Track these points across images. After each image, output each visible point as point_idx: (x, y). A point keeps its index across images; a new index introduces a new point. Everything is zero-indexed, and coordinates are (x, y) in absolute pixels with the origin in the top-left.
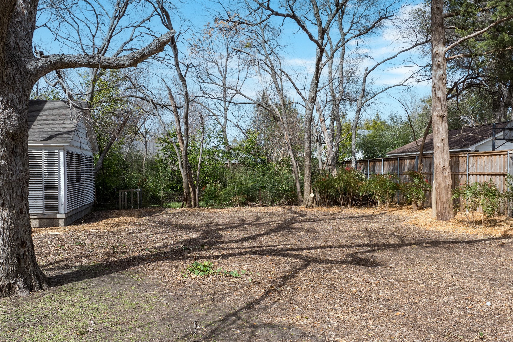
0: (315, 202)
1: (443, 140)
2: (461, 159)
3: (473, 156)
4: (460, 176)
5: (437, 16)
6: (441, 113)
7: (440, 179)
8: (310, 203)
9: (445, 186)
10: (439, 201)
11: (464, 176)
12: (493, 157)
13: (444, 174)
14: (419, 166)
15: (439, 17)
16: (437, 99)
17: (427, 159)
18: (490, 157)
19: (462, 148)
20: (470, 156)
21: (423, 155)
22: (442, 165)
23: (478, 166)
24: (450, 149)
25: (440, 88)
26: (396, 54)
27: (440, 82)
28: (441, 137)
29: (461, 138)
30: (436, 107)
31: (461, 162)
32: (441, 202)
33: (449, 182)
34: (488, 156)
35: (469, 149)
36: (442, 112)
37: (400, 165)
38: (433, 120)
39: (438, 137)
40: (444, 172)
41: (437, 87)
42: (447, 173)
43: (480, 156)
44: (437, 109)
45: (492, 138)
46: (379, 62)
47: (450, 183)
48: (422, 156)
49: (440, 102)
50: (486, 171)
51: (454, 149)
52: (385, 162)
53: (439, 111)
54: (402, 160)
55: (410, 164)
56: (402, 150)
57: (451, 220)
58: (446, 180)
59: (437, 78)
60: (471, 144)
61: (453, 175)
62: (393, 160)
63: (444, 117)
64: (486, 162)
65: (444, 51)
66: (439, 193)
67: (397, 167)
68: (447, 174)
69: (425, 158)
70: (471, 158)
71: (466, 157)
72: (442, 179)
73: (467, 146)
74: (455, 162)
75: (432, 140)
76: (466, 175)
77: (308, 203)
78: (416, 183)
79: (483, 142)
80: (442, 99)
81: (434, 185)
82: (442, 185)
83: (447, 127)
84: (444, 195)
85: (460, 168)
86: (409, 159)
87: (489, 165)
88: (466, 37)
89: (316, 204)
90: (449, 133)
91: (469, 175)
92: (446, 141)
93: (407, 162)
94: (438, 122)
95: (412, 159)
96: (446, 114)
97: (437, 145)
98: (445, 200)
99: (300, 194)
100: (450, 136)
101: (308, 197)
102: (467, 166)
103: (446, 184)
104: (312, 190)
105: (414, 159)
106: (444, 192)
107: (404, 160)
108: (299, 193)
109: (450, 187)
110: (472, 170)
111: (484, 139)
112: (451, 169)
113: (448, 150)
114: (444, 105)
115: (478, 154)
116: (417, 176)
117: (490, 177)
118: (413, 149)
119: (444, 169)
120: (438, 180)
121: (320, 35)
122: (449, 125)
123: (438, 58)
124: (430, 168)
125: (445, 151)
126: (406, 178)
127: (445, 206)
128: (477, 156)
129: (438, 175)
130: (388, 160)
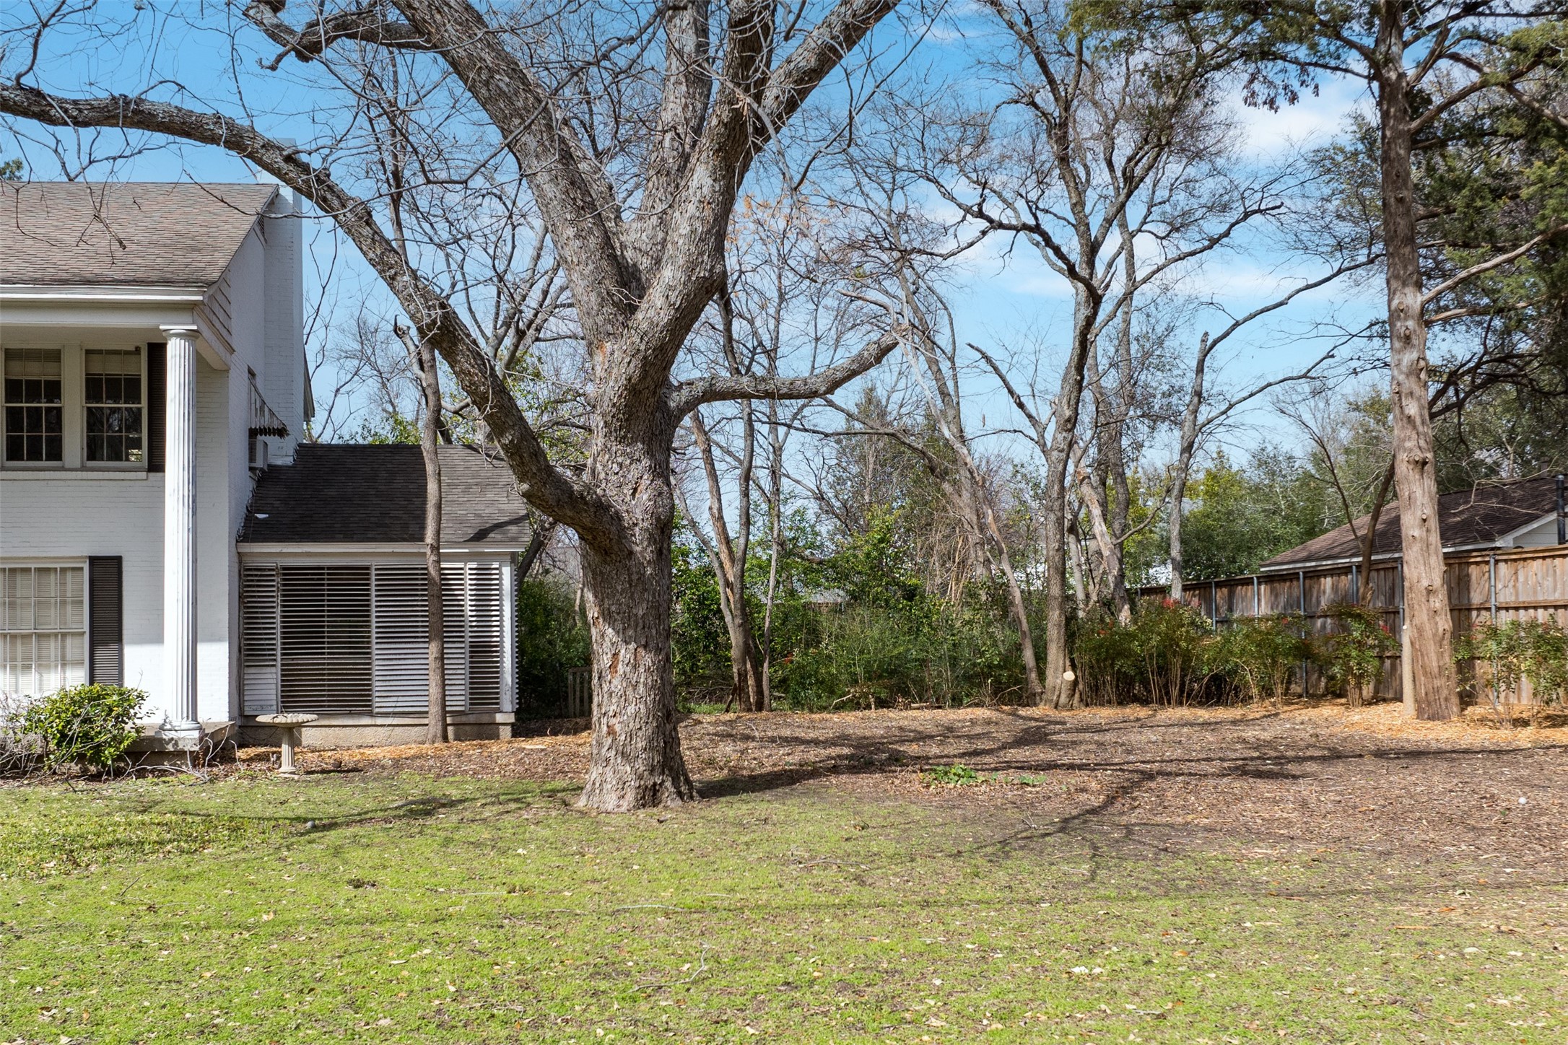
0: (1077, 695)
1: (1424, 520)
2: (1474, 571)
3: (1506, 561)
4: (1474, 613)
5: (1398, 220)
6: (1418, 456)
7: (1422, 616)
8: (1063, 699)
9: (1435, 635)
10: (1420, 673)
11: (1483, 613)
12: (1557, 561)
13: (1432, 604)
14: (1361, 590)
15: (1402, 223)
16: (1405, 420)
17: (1382, 573)
18: (1548, 560)
19: (1475, 541)
20: (1497, 562)
21: (1371, 563)
22: (1425, 583)
23: (1520, 585)
24: (1444, 546)
25: (1411, 393)
26: (1286, 296)
27: (1413, 379)
28: (1419, 513)
29: (1472, 517)
30: (1404, 440)
31: (1474, 578)
32: (1425, 674)
33: (1445, 623)
34: (1544, 558)
35: (1498, 544)
36: (1419, 453)
37: (1307, 593)
38: (1398, 471)
39: (1413, 514)
40: (1432, 599)
41: (1405, 390)
42: (1439, 601)
43: (1525, 559)
44: (1408, 444)
45: (1553, 516)
46: (1240, 318)
47: (1446, 627)
48: (1368, 568)
49: (1415, 427)
50: (1541, 598)
51: (1454, 545)
52: (1263, 587)
53: (1411, 450)
54: (1311, 578)
55: (1335, 588)
56: (1305, 554)
57: (1454, 719)
58: (1438, 619)
59: (1404, 369)
60: (1503, 533)
61: (1456, 613)
62: (1285, 581)
63: (1424, 463)
64: (1539, 575)
65: (1419, 303)
66: (1418, 653)
67: (1299, 598)
68: (1438, 605)
69: (1378, 570)
70: (1502, 566)
71: (1487, 563)
72: (1425, 618)
73: (1489, 537)
74: (1459, 579)
75: (1396, 521)
76: (1488, 609)
77: (1059, 696)
78: (1356, 634)
79: (1535, 525)
80: (1418, 421)
81: (1407, 633)
82: (1428, 633)
83: (1434, 489)
84: (1433, 656)
85: (1472, 594)
86: (1332, 576)
87: (1549, 583)
88: (1474, 270)
89: (1081, 700)
90: (1439, 503)
91: (1498, 609)
92: (1434, 523)
93: (1327, 583)
94: (1411, 478)
95: (1339, 575)
96: (1430, 455)
97: (1411, 533)
98: (1436, 670)
99: (1033, 675)
100: (1443, 510)
101: (1059, 681)
102: (1490, 586)
103: (1437, 630)
104: (1068, 663)
105: (1346, 574)
106: (1432, 649)
107: (1319, 577)
108: (1031, 670)
109: (1448, 635)
110: (1506, 597)
111: (1534, 518)
112: (1450, 598)
113: (1439, 550)
114: (1425, 434)
115: (1520, 557)
116: (1358, 617)
117: (1551, 611)
118: (1337, 550)
119: (1430, 591)
120: (1416, 621)
121: (1085, 258)
122: (1439, 482)
123: (1406, 319)
124: (1393, 596)
125: (1432, 548)
126: (1324, 626)
127: (1437, 683)
128: (1515, 560)
129: (1416, 606)
130: (1270, 579)
